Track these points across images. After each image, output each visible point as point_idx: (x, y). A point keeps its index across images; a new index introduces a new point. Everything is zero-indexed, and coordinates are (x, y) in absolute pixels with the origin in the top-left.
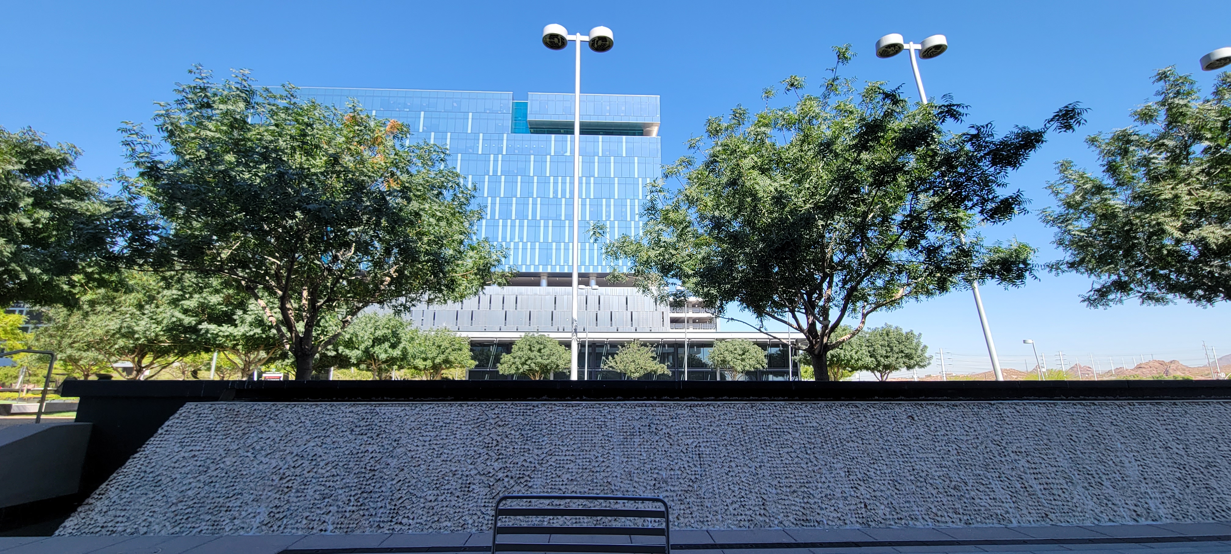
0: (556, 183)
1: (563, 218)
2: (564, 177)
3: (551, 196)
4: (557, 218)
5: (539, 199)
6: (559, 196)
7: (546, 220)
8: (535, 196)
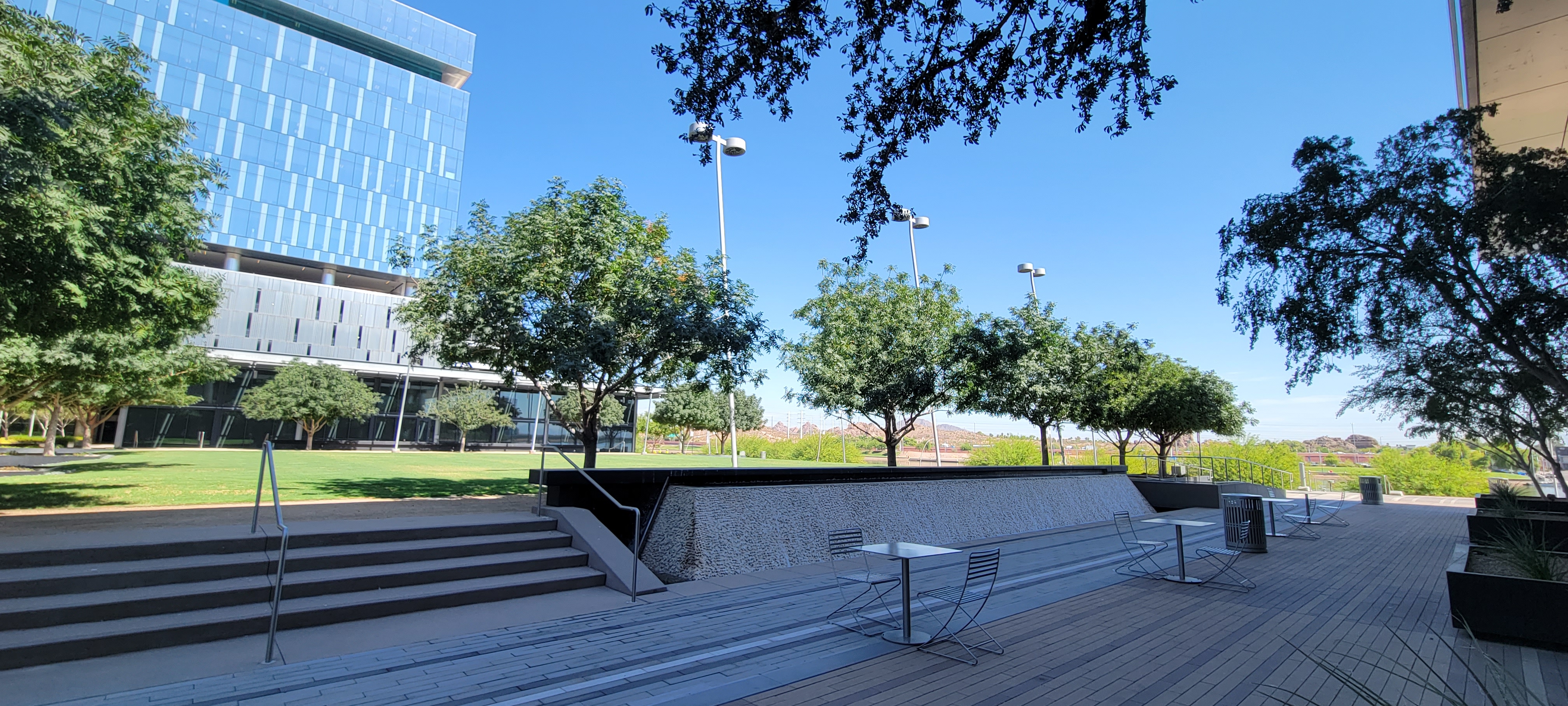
0: (279, 107)
1: (288, 168)
2: (298, 104)
3: (268, 126)
4: (276, 165)
5: (241, 126)
6: (285, 130)
7: (254, 163)
8: (233, 117)
